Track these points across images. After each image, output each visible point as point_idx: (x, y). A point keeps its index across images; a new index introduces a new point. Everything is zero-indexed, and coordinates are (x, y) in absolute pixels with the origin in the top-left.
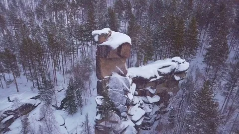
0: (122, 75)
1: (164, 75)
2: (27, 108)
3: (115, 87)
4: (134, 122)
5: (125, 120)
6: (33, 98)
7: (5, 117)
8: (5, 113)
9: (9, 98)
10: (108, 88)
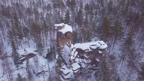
0: (68, 46)
1: (93, 49)
2: (31, 55)
3: (66, 52)
4: (73, 71)
5: (69, 69)
6: (34, 51)
7: (22, 58)
8: (22, 56)
9: (24, 49)
10: (62, 52)
